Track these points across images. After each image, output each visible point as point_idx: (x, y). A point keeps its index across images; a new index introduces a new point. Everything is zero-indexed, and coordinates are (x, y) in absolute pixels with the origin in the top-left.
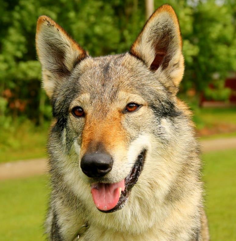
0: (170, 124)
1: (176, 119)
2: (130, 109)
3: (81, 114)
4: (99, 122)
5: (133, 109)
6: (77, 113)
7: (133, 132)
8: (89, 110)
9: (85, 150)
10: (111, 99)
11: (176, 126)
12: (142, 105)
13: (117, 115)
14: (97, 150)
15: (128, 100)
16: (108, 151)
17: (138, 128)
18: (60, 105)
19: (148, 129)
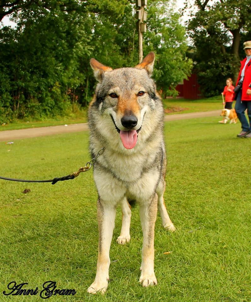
0: (154, 102)
1: (156, 100)
2: (140, 94)
3: (115, 96)
4: (127, 100)
5: (141, 94)
6: (113, 96)
7: (142, 106)
8: (120, 94)
9: (123, 114)
10: (131, 88)
11: (156, 103)
12: (145, 93)
13: (135, 96)
14: (130, 114)
15: (139, 90)
16: (135, 115)
17: (143, 103)
18: (101, 93)
19: (147, 104)
